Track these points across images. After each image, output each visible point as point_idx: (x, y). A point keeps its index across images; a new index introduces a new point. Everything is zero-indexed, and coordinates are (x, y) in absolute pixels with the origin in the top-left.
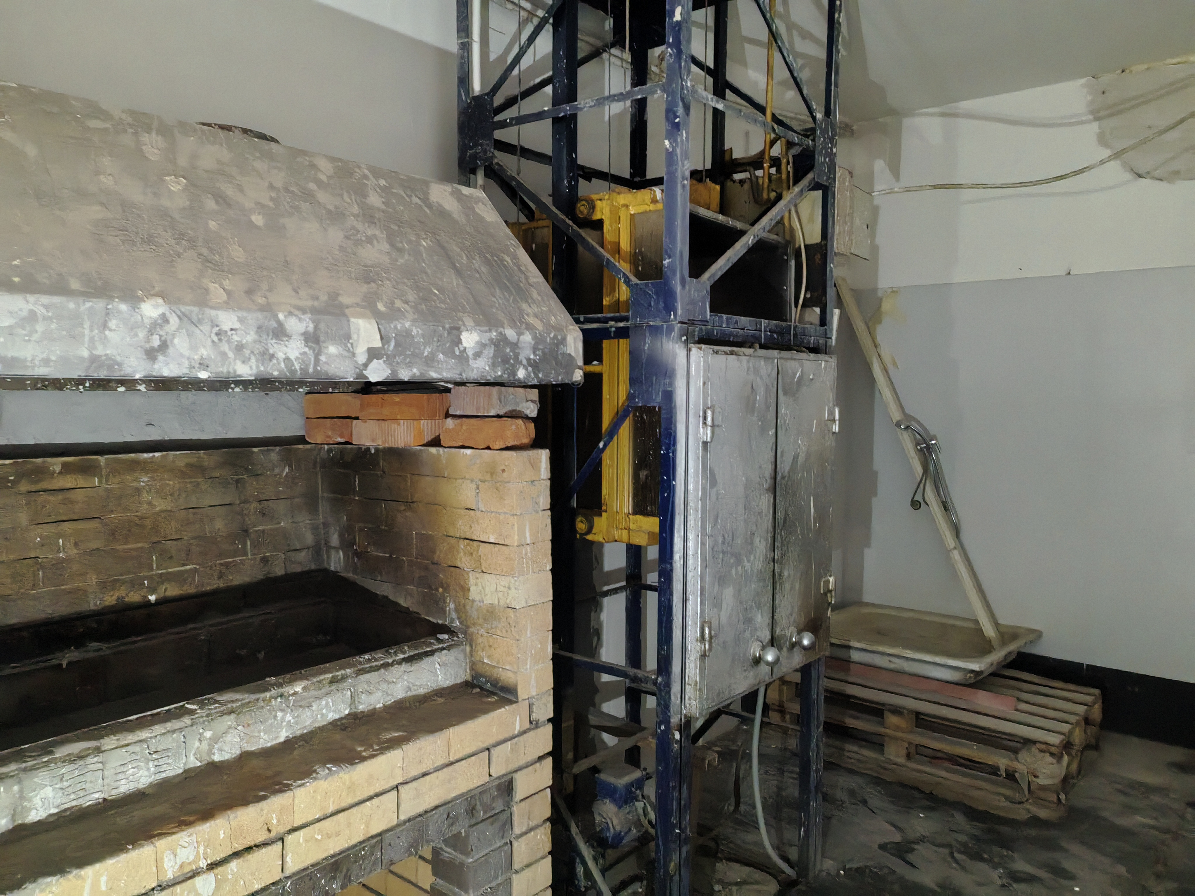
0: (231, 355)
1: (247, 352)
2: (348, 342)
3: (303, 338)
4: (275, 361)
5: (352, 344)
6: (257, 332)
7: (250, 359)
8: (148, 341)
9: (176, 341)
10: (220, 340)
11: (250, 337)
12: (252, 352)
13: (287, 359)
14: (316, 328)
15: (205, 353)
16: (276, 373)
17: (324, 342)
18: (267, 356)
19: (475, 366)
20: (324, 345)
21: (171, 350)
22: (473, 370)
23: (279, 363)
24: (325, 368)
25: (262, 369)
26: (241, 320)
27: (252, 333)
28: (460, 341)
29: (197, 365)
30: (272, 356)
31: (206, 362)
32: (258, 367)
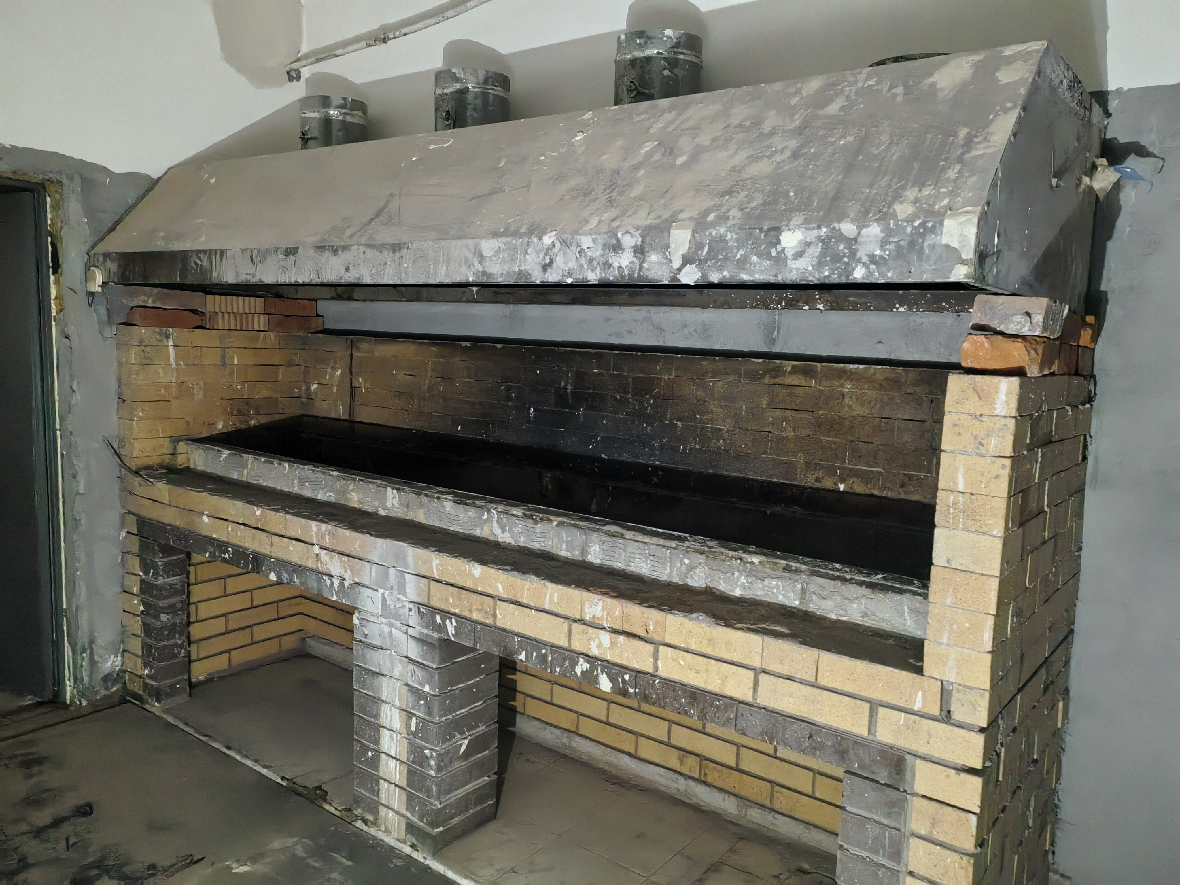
0: (585, 266)
1: (595, 263)
2: (667, 250)
3: (632, 250)
4: (612, 269)
5: (670, 253)
6: (603, 249)
7: (596, 268)
8: (544, 259)
9: (557, 259)
10: (580, 256)
11: (597, 253)
12: (598, 263)
13: (620, 267)
14: (643, 242)
15: (572, 266)
16: (611, 278)
17: (648, 252)
18: (607, 265)
19: (794, 266)
20: (647, 254)
21: (554, 265)
22: (791, 271)
23: (614, 271)
24: (647, 273)
25: (603, 275)
26: (594, 241)
27: (600, 249)
28: (779, 242)
29: (566, 274)
30: (610, 266)
31: (571, 271)
32: (601, 274)
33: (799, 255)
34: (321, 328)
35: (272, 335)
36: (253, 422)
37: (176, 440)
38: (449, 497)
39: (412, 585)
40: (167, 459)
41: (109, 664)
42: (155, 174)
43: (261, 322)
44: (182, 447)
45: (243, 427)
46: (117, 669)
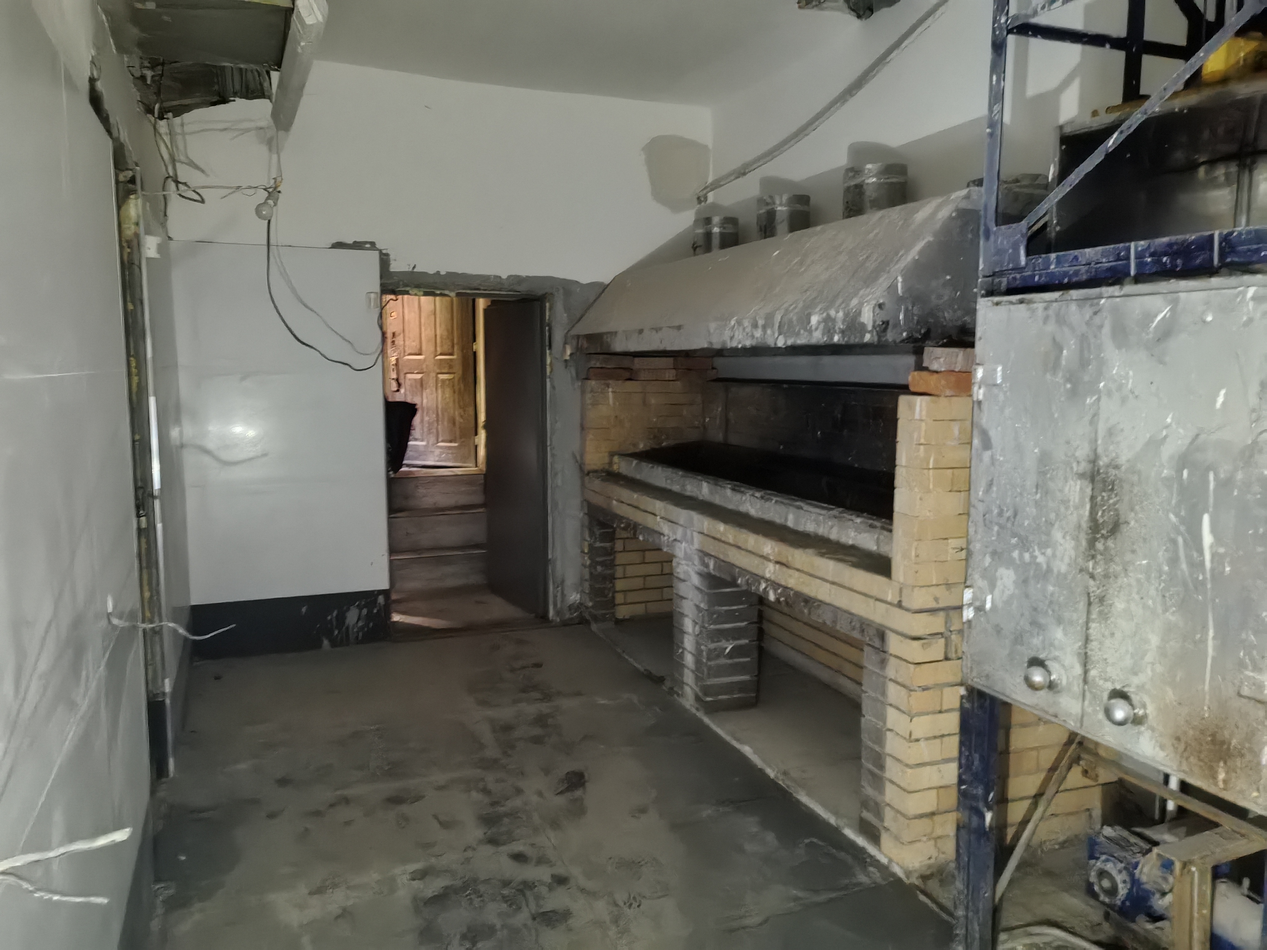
33: (816, 329)
34: (715, 378)
35: (678, 383)
36: (664, 444)
37: (612, 454)
38: (729, 486)
39: (697, 538)
40: (607, 467)
41: (573, 597)
42: (607, 281)
43: (670, 374)
44: (616, 459)
45: (657, 447)
46: (578, 602)
